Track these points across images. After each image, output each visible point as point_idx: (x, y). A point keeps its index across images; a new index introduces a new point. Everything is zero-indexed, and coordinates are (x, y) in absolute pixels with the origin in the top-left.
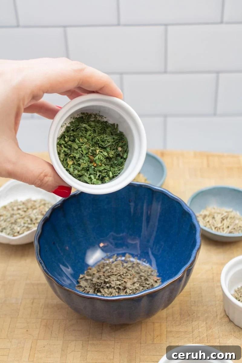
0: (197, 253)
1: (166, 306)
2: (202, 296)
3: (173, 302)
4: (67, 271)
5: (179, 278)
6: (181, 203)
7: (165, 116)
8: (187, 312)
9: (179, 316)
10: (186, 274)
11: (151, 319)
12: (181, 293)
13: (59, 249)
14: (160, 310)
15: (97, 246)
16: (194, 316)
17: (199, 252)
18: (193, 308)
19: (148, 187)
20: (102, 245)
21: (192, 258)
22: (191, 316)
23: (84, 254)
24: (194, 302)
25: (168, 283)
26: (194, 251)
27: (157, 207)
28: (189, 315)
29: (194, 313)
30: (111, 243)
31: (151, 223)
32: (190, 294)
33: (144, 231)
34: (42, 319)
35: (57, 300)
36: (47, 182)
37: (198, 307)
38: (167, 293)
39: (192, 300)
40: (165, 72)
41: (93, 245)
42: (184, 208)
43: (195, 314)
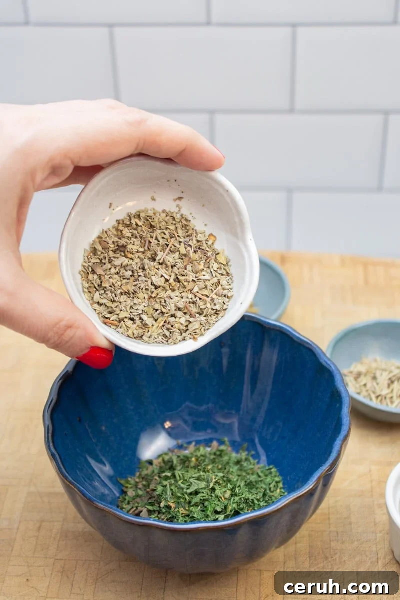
0: (344, 446)
1: (284, 541)
2: (351, 524)
3: (298, 535)
4: (102, 472)
5: (309, 491)
6: (314, 350)
7: (290, 191)
8: (323, 552)
9: (308, 559)
10: (323, 483)
11: (256, 564)
12: (314, 517)
13: (90, 431)
14: (273, 549)
15: (159, 426)
16: (336, 560)
17: (347, 443)
18: (333, 544)
19: (255, 321)
20: (168, 425)
21: (334, 455)
22: (330, 560)
23: (136, 441)
24: (336, 534)
25: (289, 501)
26: (338, 442)
27: (271, 357)
28: (327, 558)
29: (336, 554)
30: (186, 422)
31: (259, 386)
32: (329, 519)
33: (247, 402)
34: (56, 560)
35: (82, 526)
36: (72, 338)
37: (343, 543)
38: (286, 518)
39: (333, 529)
40: (292, 111)
41: (151, 425)
42: (321, 361)
43: (337, 556)
